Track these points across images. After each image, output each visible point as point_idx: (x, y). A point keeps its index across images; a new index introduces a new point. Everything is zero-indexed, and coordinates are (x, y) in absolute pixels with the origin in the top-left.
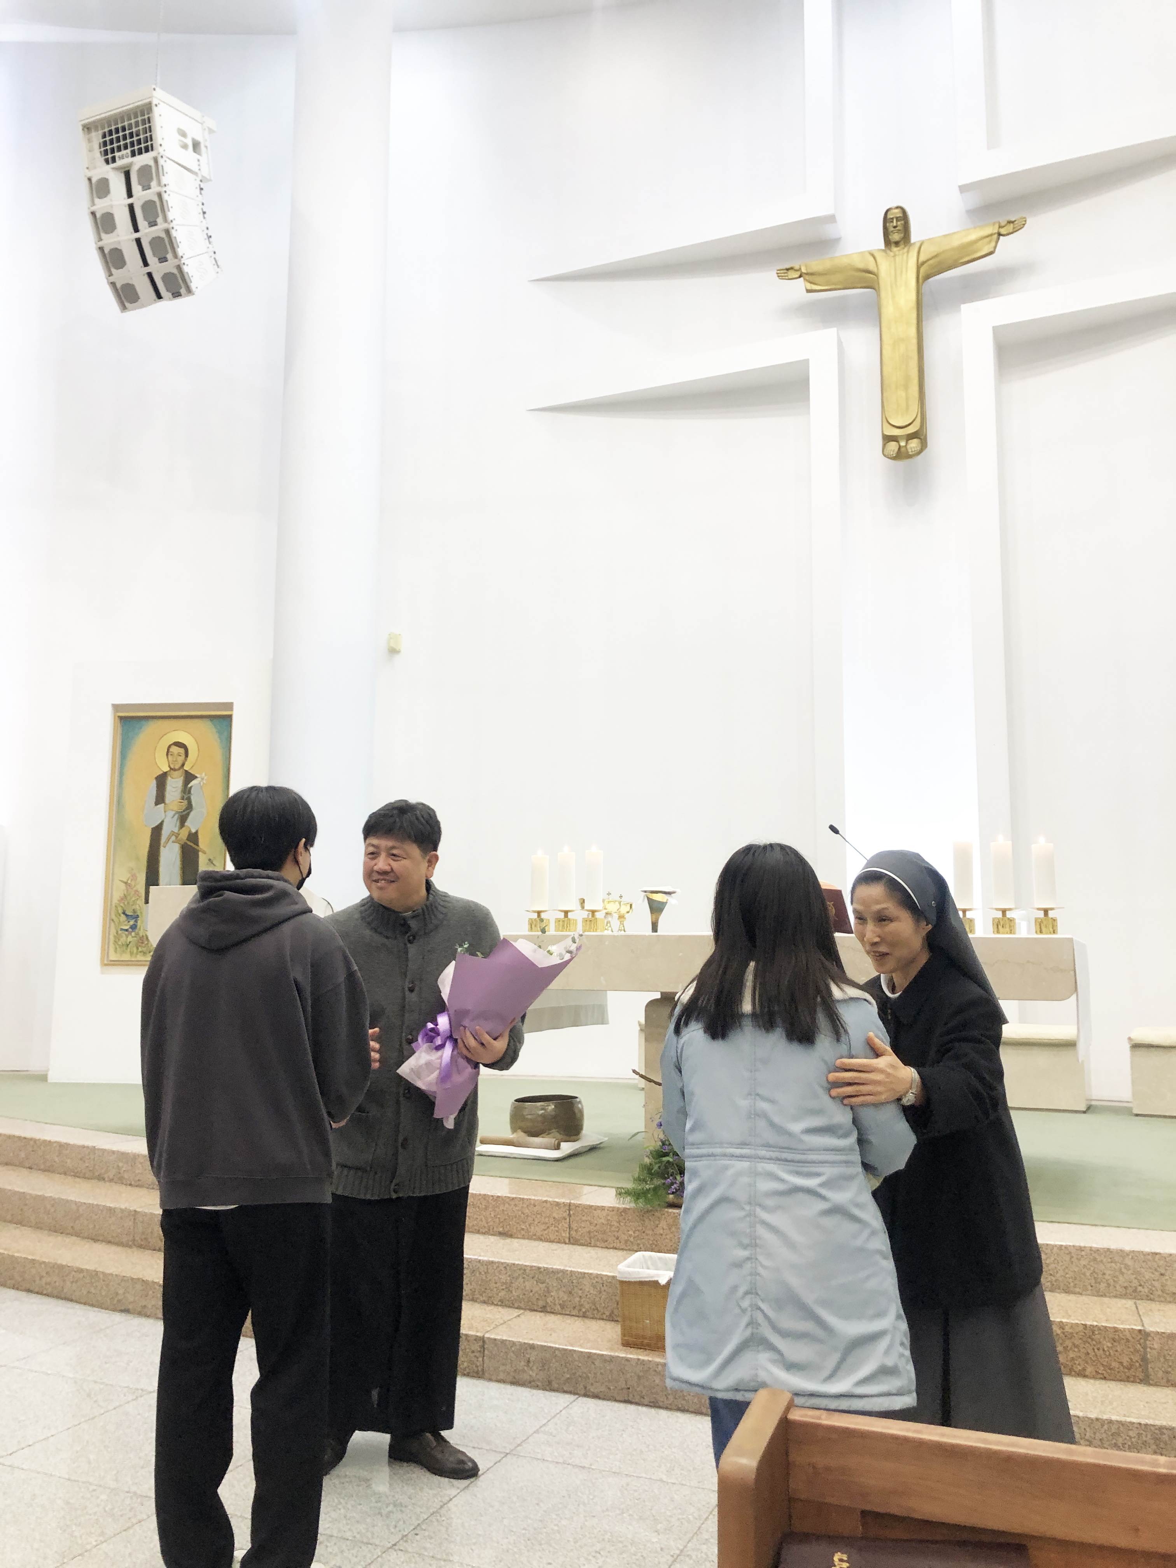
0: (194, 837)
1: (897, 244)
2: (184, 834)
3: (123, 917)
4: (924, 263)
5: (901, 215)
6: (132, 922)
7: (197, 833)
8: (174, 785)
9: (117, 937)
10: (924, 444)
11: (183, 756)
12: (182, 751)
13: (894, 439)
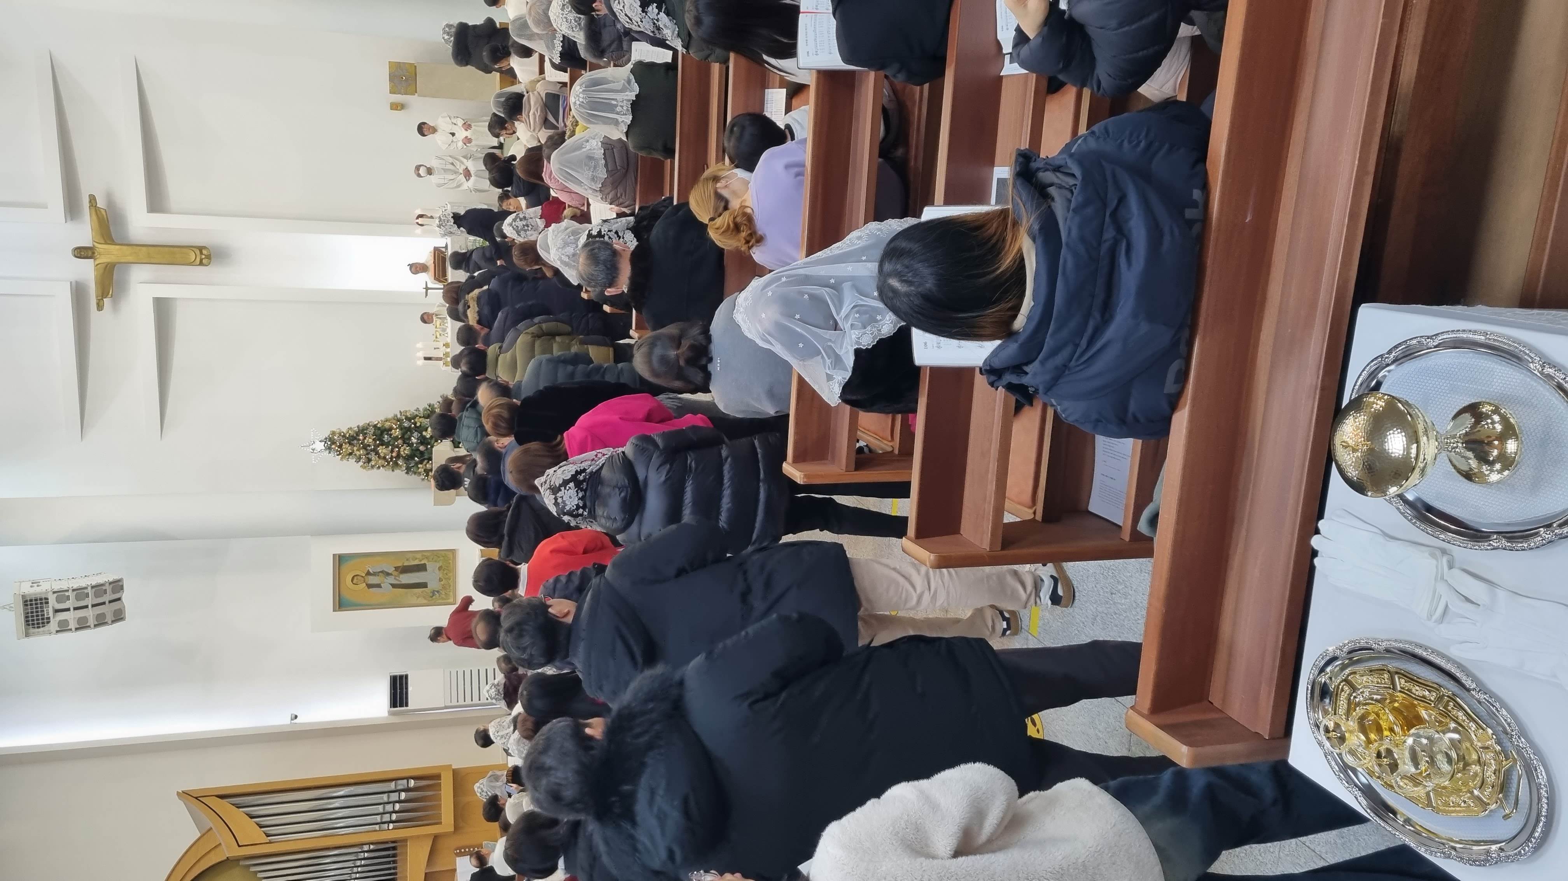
0: (397, 568)
1: (94, 253)
2: (396, 573)
3: (434, 597)
4: (105, 241)
5: (79, 251)
6: (436, 593)
7: (395, 567)
8: (373, 580)
9: (443, 599)
10: (205, 248)
11: (358, 577)
12: (355, 578)
13: (201, 260)
